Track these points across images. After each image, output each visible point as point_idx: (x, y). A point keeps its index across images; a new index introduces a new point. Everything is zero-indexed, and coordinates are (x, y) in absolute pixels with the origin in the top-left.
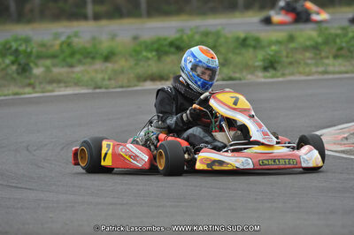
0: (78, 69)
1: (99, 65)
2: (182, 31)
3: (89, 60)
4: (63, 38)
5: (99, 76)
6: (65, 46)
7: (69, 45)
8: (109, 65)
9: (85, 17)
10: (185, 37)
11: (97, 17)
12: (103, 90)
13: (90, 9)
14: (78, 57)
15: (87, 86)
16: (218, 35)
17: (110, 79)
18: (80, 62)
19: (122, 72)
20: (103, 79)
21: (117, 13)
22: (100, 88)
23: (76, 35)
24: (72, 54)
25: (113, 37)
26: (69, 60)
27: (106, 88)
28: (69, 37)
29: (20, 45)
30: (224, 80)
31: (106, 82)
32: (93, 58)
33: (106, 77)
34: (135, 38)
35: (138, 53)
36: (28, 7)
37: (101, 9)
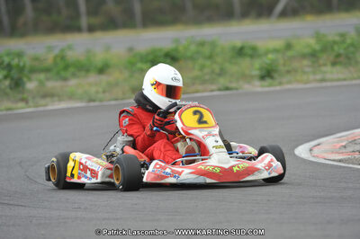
0: (73, 82)
1: (93, 78)
2: (177, 41)
3: (83, 73)
4: (56, 52)
5: (93, 90)
6: (58, 60)
7: (63, 58)
8: (104, 78)
9: (78, 29)
10: (181, 48)
11: (91, 29)
12: (97, 103)
13: (84, 21)
14: (72, 70)
15: (81, 99)
16: (213, 45)
17: (104, 92)
18: (74, 75)
19: (117, 84)
20: (97, 92)
21: (111, 24)
22: (94, 101)
23: (70, 48)
24: (66, 68)
25: (108, 48)
26: (63, 74)
27: (101, 101)
28: (62, 50)
29: (13, 59)
30: (220, 90)
31: (101, 96)
32: (88, 71)
33: (101, 90)
34: (131, 49)
35: (133, 64)
36: (21, 20)
37: (95, 21)
